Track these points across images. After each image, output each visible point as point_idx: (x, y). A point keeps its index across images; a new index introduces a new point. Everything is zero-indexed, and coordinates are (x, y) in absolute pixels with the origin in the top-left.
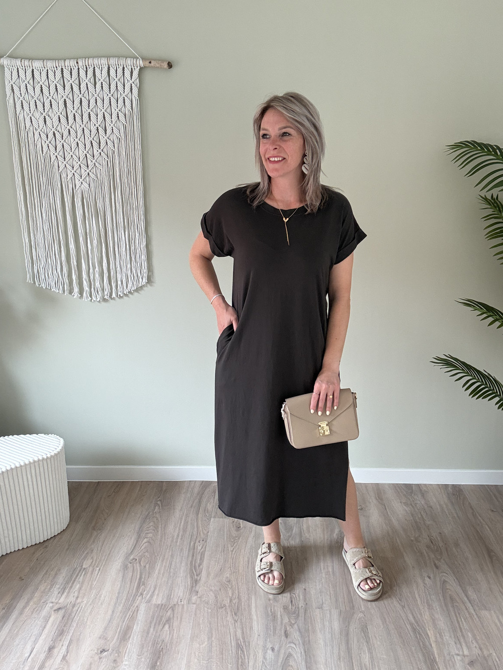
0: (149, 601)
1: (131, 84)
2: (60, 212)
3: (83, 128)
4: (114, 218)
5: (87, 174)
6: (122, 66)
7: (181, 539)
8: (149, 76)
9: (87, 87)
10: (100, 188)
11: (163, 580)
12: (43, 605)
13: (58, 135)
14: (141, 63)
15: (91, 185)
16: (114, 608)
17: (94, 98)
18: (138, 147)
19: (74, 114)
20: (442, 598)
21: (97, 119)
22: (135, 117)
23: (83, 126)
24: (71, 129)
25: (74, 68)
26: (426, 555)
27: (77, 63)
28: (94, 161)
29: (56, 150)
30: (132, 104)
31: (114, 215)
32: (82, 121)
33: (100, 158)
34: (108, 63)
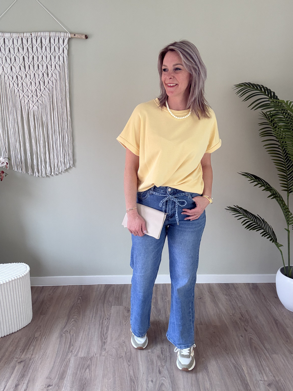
0: (76, 355)
1: (63, 48)
2: (20, 124)
3: (34, 73)
4: (53, 127)
5: (37, 101)
6: (58, 37)
7: (95, 318)
8: (73, 42)
9: (37, 49)
10: (45, 109)
11: (84, 343)
12: (11, 360)
13: (19, 78)
14: (69, 35)
15: (39, 107)
16: (55, 360)
17: (41, 55)
18: (67, 84)
19: (29, 65)
20: (250, 348)
21: (43, 68)
22: (65, 67)
23: (34, 72)
24: (27, 74)
25: (29, 37)
26: (239, 324)
27: (31, 35)
28: (41, 93)
29: (18, 86)
30: (64, 60)
31: (53, 125)
32: (34, 69)
33: (45, 91)
34: (49, 35)
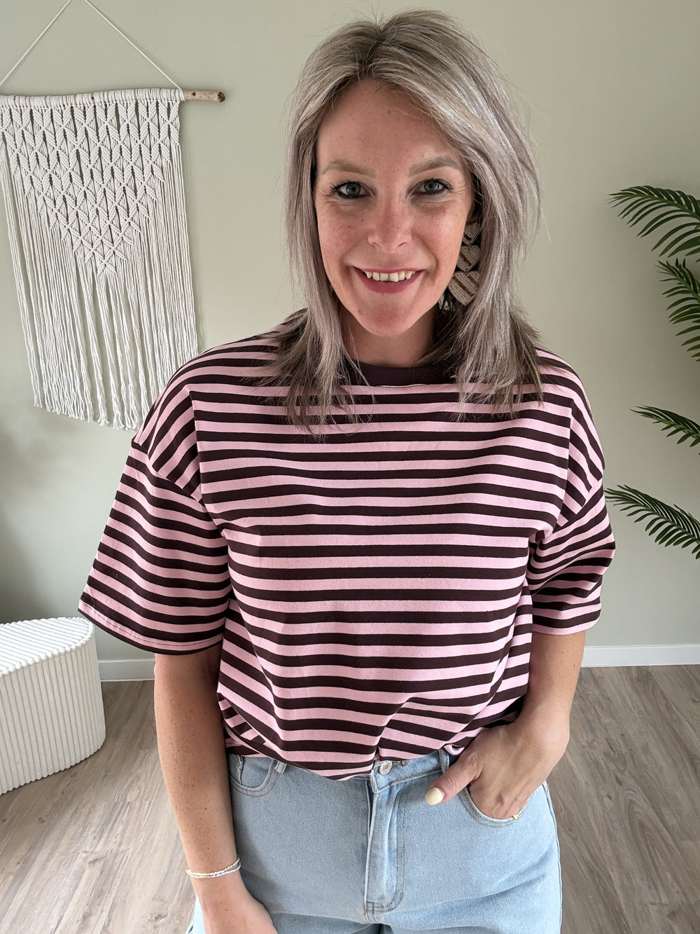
1: (169, 126)
2: (76, 307)
3: (104, 189)
5: (112, 253)
6: (155, 100)
8: (191, 111)
9: (108, 132)
10: (131, 271)
12: (73, 856)
13: (70, 201)
14: (181, 96)
15: (120, 268)
16: (172, 858)
17: (118, 146)
18: (182, 211)
19: (91, 170)
20: (628, 826)
21: (123, 175)
22: (175, 171)
23: (104, 186)
24: (87, 191)
25: (89, 105)
26: (604, 767)
27: (93, 98)
28: (121, 234)
29: (67, 221)
30: (171, 153)
32: (103, 180)
33: (129, 230)
34: (135, 97)
